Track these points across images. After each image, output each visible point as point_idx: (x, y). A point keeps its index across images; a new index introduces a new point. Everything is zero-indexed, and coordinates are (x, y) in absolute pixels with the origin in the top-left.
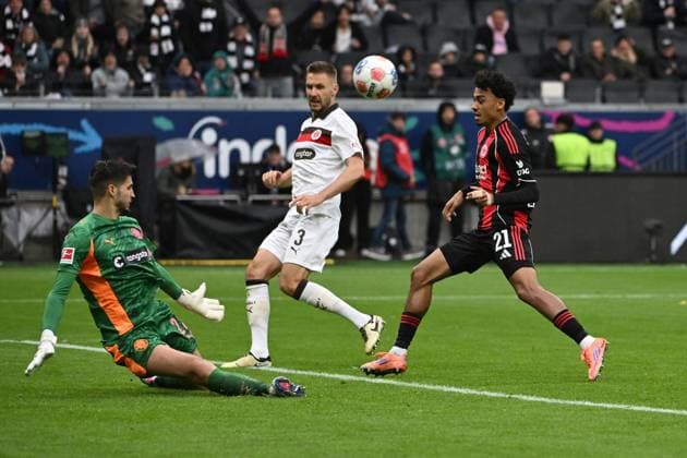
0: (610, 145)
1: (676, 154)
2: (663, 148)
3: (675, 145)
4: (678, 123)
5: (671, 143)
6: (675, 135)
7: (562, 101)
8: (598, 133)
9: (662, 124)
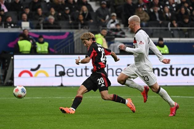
0: (46, 44)
1: (70, 47)
2: (65, 45)
3: (69, 44)
4: (71, 36)
5: (68, 43)
6: (69, 41)
7: (29, 28)
8: (42, 40)
9: (65, 37)
